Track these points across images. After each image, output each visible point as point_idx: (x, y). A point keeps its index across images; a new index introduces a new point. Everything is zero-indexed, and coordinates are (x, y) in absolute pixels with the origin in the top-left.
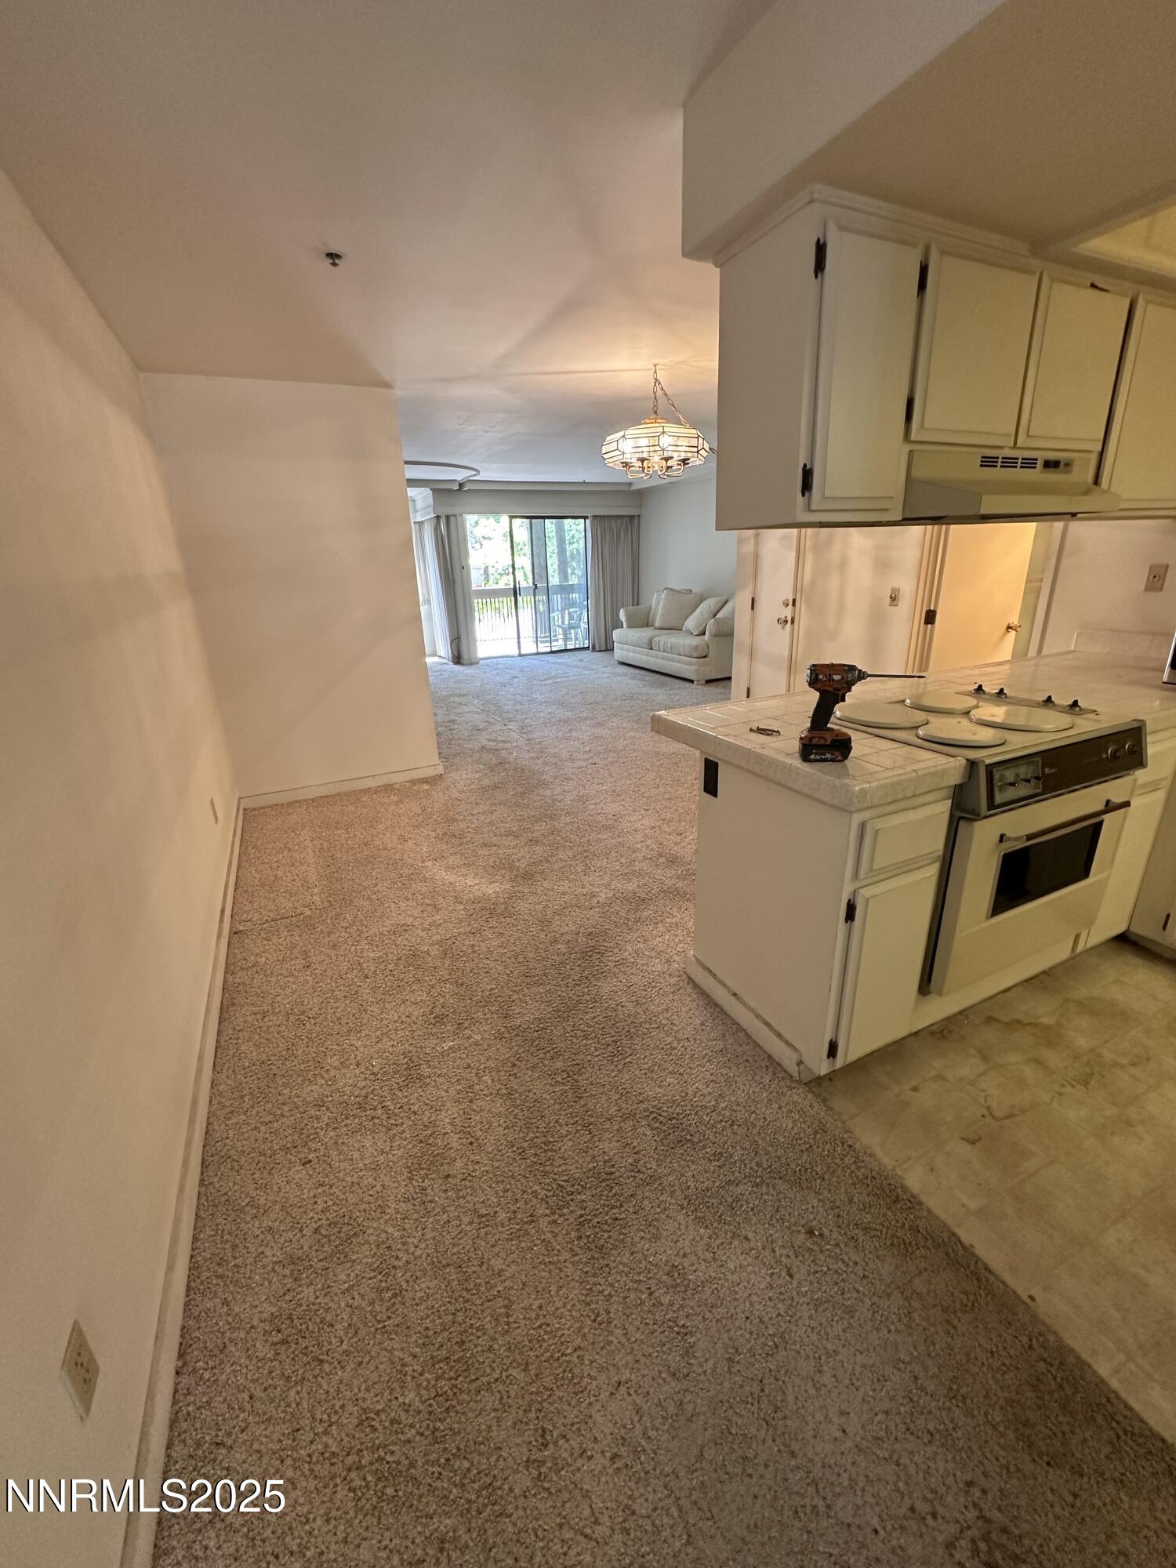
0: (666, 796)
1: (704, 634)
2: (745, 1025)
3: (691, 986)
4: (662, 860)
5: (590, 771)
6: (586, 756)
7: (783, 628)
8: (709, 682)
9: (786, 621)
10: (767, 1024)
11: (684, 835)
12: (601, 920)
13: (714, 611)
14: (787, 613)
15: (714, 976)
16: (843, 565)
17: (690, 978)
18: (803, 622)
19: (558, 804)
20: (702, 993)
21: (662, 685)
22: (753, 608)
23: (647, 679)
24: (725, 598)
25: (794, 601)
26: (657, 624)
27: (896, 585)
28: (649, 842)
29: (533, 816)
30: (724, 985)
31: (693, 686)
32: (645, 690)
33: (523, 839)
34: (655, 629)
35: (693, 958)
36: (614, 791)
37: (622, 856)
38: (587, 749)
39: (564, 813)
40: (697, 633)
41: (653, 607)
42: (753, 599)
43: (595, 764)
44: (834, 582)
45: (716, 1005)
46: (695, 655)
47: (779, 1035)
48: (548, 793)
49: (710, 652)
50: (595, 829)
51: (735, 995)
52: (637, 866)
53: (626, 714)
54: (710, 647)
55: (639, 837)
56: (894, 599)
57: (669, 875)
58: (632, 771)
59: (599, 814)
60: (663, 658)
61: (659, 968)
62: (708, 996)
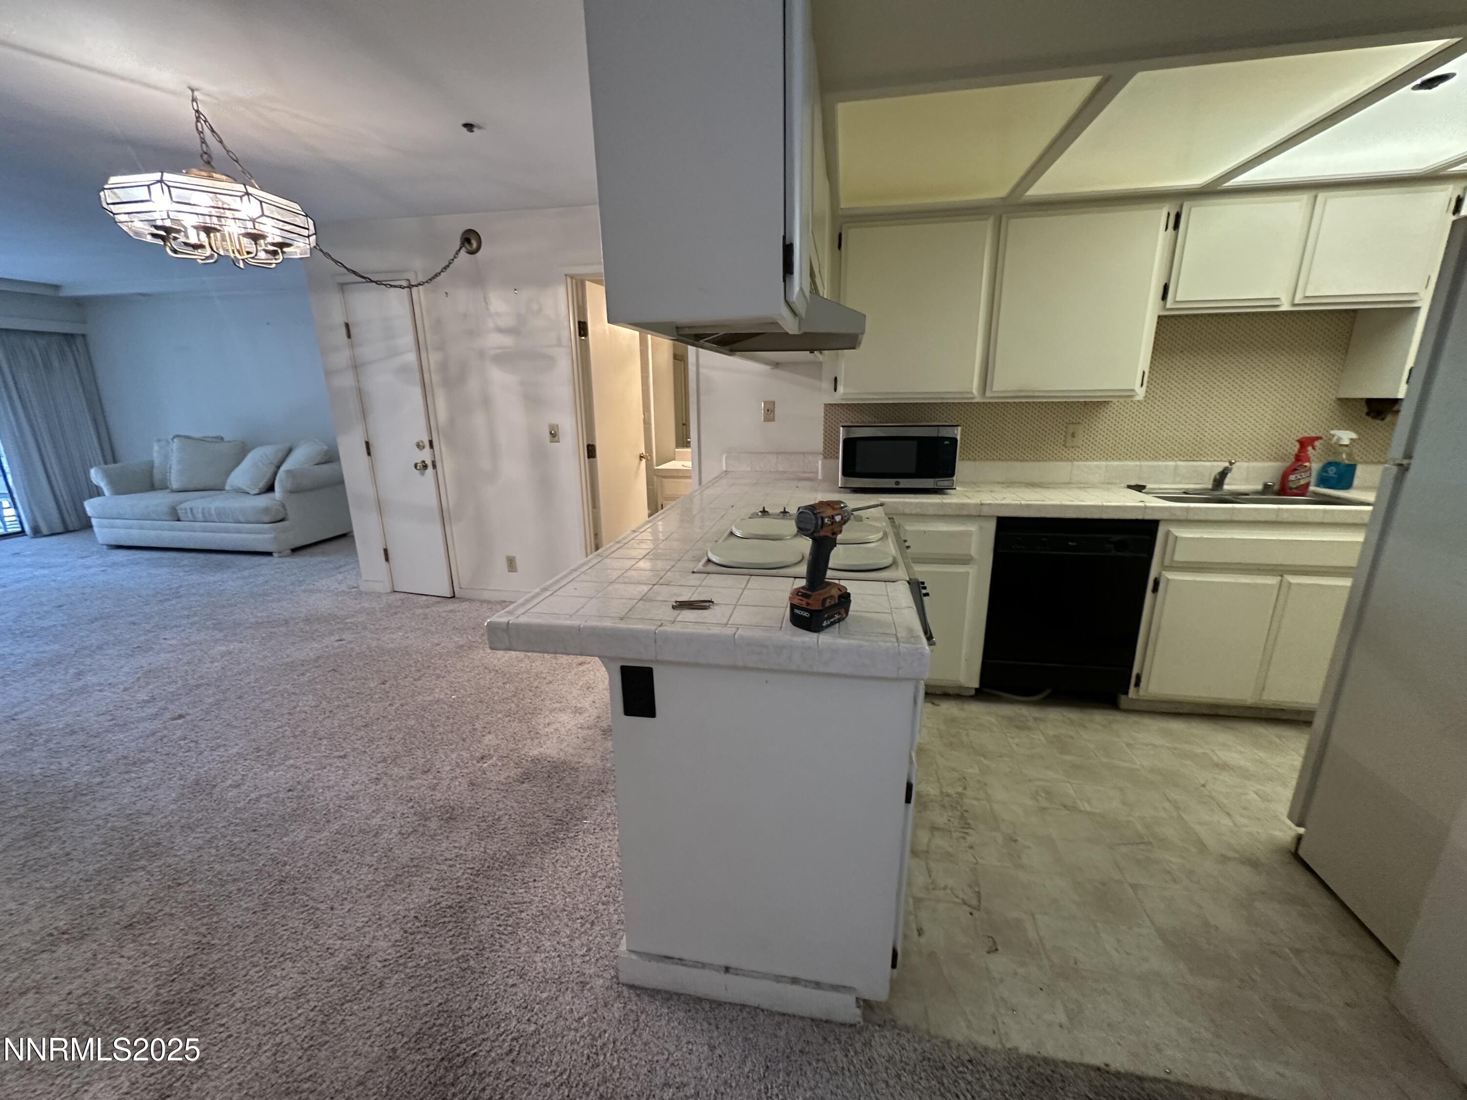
0: (359, 722)
1: (270, 488)
2: (753, 1001)
3: (646, 999)
4: (433, 824)
5: (179, 733)
6: (151, 710)
7: (423, 474)
8: (295, 550)
9: (425, 467)
10: (795, 981)
11: (434, 770)
12: (416, 993)
13: (276, 461)
14: (426, 455)
15: (681, 961)
16: (487, 402)
17: (632, 987)
18: (447, 465)
19: (148, 819)
20: (667, 996)
21: (220, 567)
22: (369, 454)
23: (186, 562)
24: (287, 445)
25: (431, 443)
26: (175, 485)
27: (555, 421)
28: (389, 807)
29: (98, 872)
30: (704, 966)
31: (275, 559)
32: (195, 578)
33: (103, 934)
34: (173, 491)
35: (634, 957)
36: (258, 750)
37: (362, 854)
38: (143, 696)
39: (177, 830)
40: (257, 491)
41: (157, 462)
42: (367, 443)
43: (181, 717)
44: (479, 420)
45: (699, 1000)
46: (266, 519)
47: (818, 985)
48: (104, 808)
49: (289, 512)
50: (269, 831)
51: (727, 969)
52: (403, 854)
53: (185, 622)
54: (288, 508)
55: (366, 807)
56: (554, 435)
57: (463, 842)
58: (267, 705)
59: (257, 800)
60: (205, 530)
61: (581, 1007)
62: (679, 995)
